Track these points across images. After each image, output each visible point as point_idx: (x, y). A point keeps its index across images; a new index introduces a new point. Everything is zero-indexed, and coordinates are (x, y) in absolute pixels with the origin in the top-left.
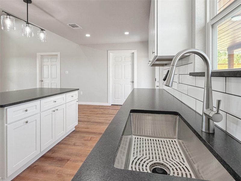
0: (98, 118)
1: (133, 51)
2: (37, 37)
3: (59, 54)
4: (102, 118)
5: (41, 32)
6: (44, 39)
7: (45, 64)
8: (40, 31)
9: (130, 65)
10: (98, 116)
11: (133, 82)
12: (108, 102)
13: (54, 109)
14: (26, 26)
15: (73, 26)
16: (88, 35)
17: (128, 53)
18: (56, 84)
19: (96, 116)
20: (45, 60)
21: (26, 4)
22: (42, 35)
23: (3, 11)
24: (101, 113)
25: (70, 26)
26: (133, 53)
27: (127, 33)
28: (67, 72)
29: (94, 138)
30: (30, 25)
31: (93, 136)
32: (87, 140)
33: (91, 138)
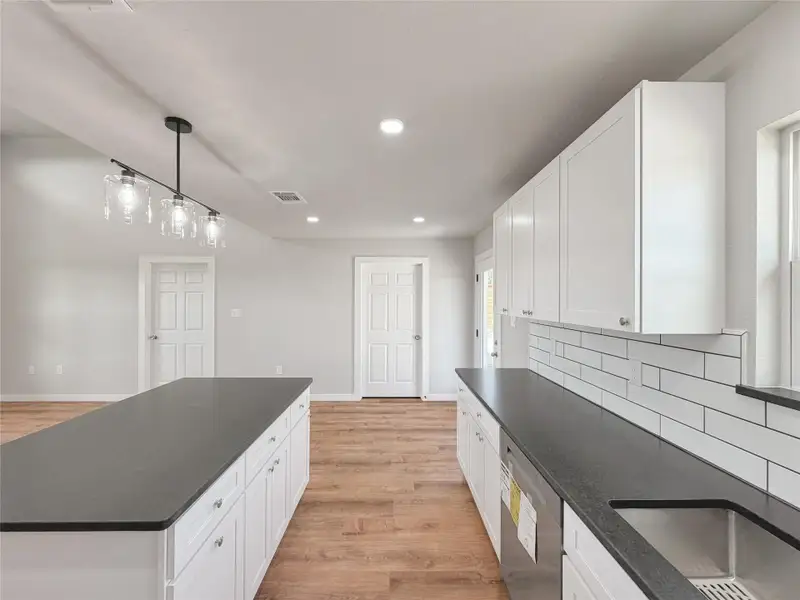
0: (346, 447)
1: (419, 261)
2: (202, 235)
3: (211, 261)
4: (358, 447)
5: (209, 219)
6: (220, 239)
8: (207, 217)
10: (343, 438)
11: (418, 338)
12: (353, 391)
13: (269, 465)
14: (175, 203)
15: (284, 197)
16: (313, 219)
17: (407, 265)
18: (202, 348)
20: (167, 278)
21: (175, 133)
22: (213, 229)
23: (113, 161)
24: (348, 428)
25: (277, 198)
26: (420, 265)
27: (419, 220)
28: (236, 313)
29: (369, 521)
30: (186, 202)
31: (362, 516)
32: (355, 534)
33: (361, 522)
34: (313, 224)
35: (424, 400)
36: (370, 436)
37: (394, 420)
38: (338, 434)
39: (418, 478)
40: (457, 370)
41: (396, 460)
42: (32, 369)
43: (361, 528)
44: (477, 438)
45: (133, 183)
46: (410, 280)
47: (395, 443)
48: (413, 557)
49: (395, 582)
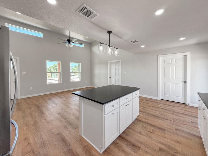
0: (152, 111)
3: (120, 61)
4: (157, 112)
6: (118, 54)
7: (112, 67)
9: (182, 67)
10: (152, 108)
11: (185, 82)
12: (157, 97)
13: (126, 104)
14: (109, 48)
15: (134, 42)
16: (143, 46)
19: (150, 108)
20: (112, 65)
21: (109, 34)
22: (116, 52)
23: (99, 42)
24: (154, 106)
25: (132, 42)
26: (186, 55)
27: (182, 39)
29: (155, 131)
30: (111, 47)
31: (154, 129)
32: (150, 132)
33: (153, 130)
34: (144, 48)
35: (188, 105)
36: (161, 110)
37: (172, 108)
38: (151, 107)
39: (178, 128)
40: (198, 93)
41: (170, 119)
42: (94, 82)
43: (153, 132)
44: (203, 118)
45: (102, 45)
46: (182, 61)
47: (171, 115)
48: (169, 147)
49: (160, 149)
